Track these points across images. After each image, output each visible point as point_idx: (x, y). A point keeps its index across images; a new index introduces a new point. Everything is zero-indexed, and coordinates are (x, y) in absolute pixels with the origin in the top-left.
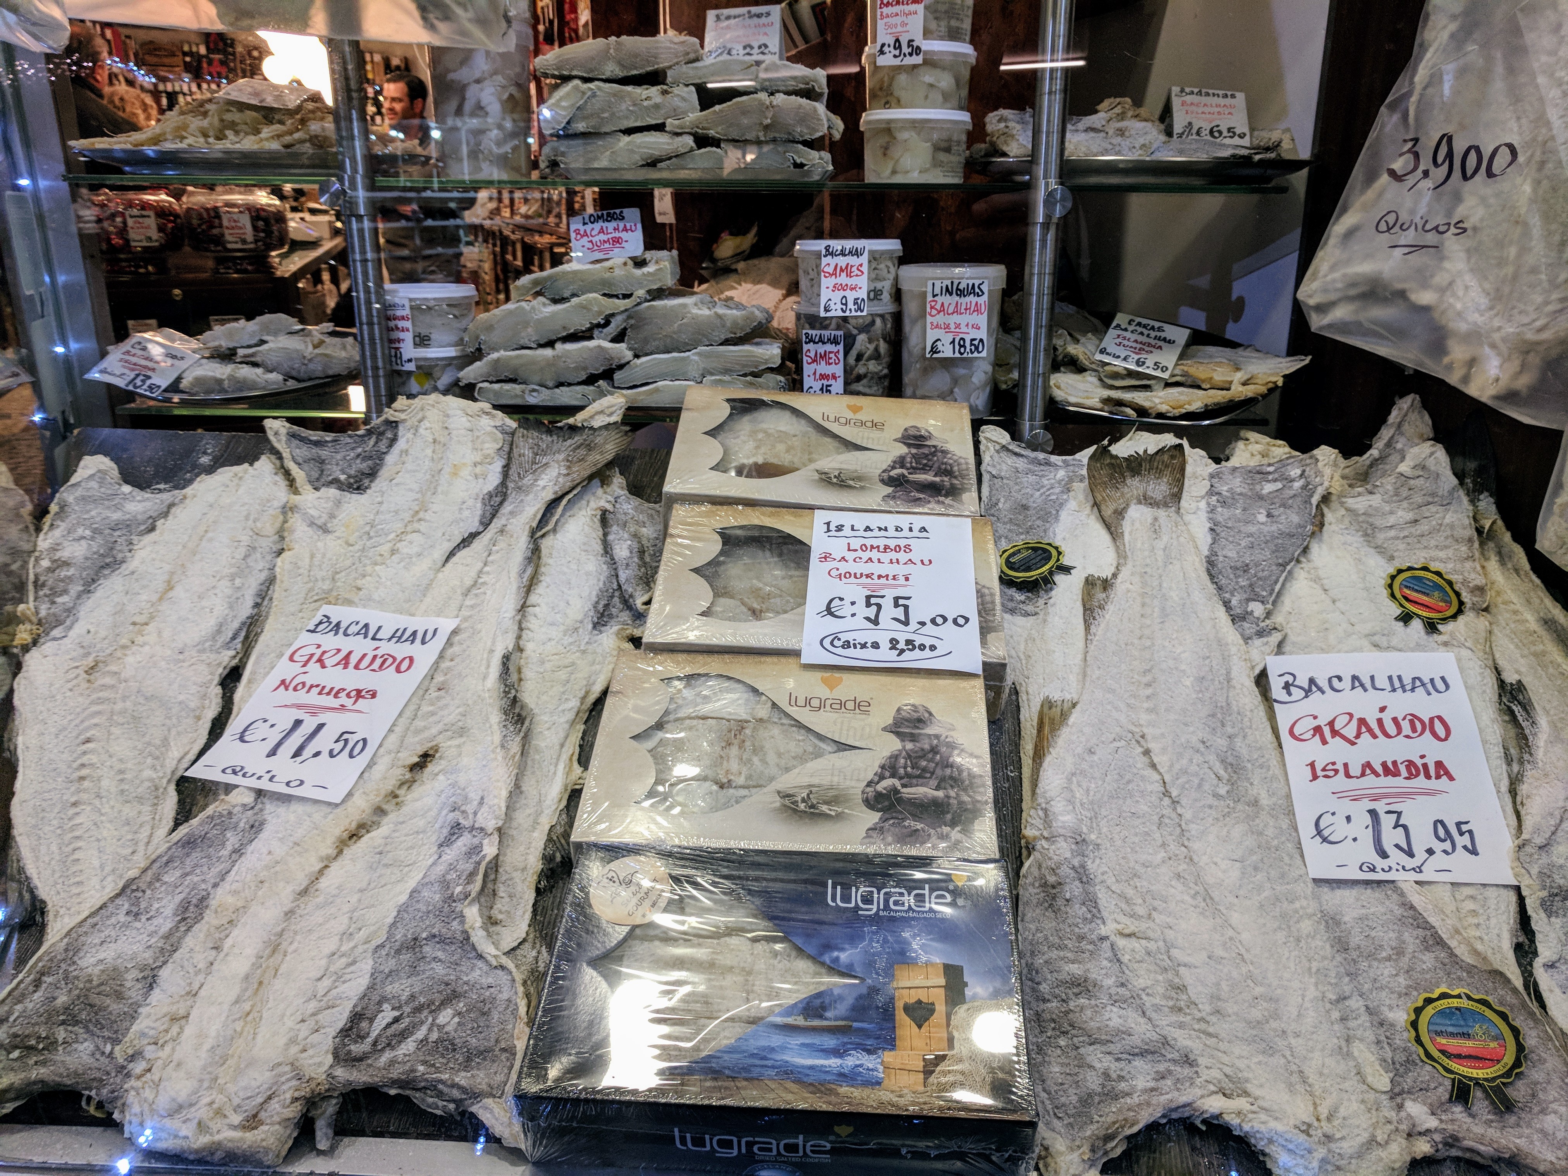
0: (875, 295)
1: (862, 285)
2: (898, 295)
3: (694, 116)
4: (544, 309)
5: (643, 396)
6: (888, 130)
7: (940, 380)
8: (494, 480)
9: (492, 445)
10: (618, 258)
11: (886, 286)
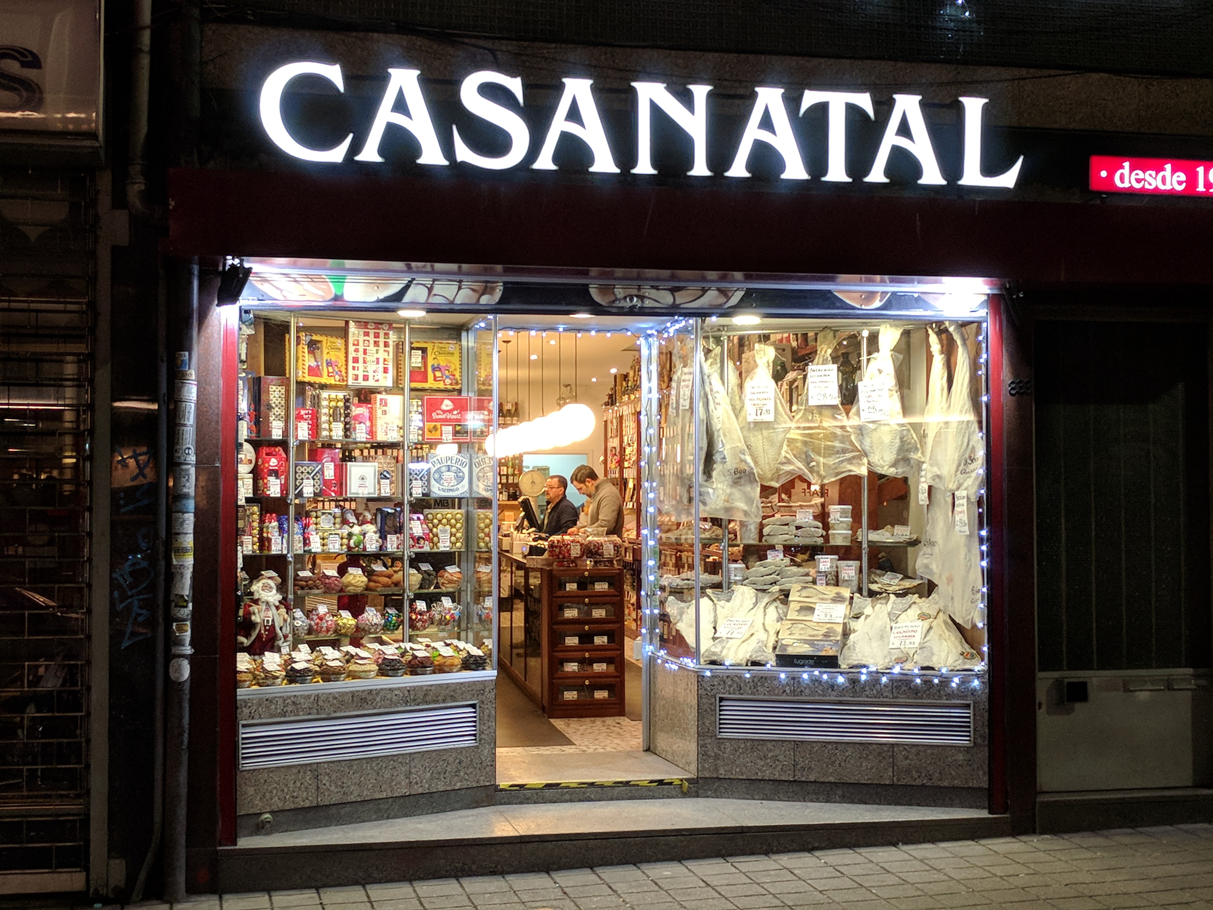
0: (831, 567)
1: (829, 564)
2: (837, 567)
3: (795, 531)
4: (762, 569)
5: (783, 587)
6: (833, 534)
7: (846, 583)
8: (754, 600)
9: (753, 595)
10: (778, 559)
11: (834, 565)
